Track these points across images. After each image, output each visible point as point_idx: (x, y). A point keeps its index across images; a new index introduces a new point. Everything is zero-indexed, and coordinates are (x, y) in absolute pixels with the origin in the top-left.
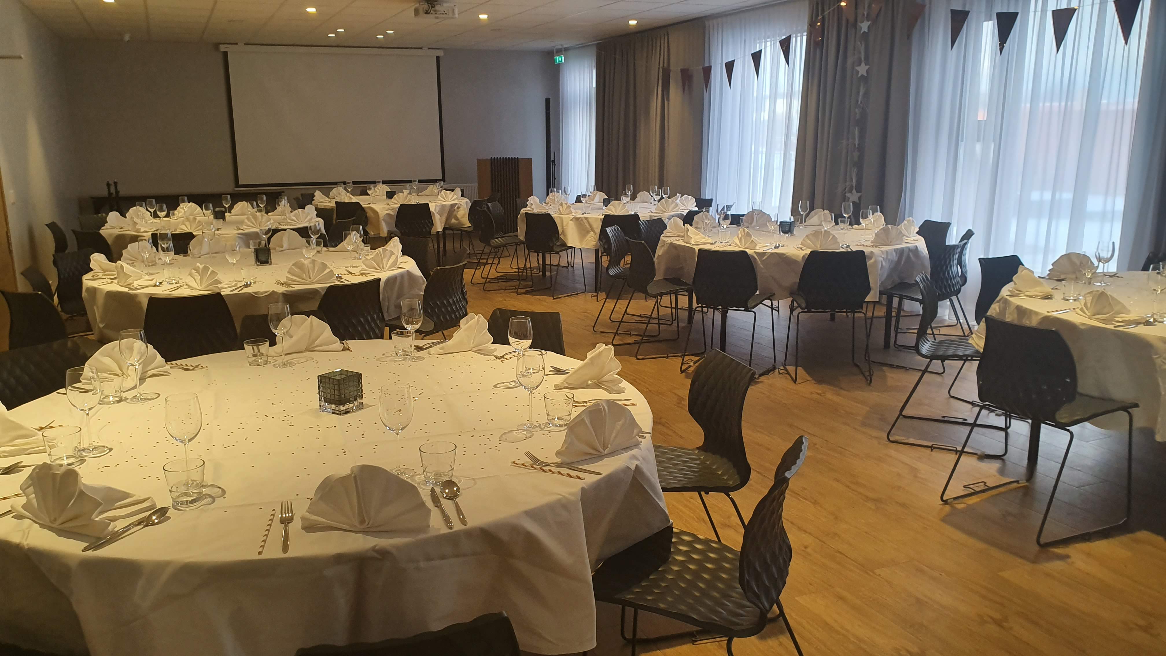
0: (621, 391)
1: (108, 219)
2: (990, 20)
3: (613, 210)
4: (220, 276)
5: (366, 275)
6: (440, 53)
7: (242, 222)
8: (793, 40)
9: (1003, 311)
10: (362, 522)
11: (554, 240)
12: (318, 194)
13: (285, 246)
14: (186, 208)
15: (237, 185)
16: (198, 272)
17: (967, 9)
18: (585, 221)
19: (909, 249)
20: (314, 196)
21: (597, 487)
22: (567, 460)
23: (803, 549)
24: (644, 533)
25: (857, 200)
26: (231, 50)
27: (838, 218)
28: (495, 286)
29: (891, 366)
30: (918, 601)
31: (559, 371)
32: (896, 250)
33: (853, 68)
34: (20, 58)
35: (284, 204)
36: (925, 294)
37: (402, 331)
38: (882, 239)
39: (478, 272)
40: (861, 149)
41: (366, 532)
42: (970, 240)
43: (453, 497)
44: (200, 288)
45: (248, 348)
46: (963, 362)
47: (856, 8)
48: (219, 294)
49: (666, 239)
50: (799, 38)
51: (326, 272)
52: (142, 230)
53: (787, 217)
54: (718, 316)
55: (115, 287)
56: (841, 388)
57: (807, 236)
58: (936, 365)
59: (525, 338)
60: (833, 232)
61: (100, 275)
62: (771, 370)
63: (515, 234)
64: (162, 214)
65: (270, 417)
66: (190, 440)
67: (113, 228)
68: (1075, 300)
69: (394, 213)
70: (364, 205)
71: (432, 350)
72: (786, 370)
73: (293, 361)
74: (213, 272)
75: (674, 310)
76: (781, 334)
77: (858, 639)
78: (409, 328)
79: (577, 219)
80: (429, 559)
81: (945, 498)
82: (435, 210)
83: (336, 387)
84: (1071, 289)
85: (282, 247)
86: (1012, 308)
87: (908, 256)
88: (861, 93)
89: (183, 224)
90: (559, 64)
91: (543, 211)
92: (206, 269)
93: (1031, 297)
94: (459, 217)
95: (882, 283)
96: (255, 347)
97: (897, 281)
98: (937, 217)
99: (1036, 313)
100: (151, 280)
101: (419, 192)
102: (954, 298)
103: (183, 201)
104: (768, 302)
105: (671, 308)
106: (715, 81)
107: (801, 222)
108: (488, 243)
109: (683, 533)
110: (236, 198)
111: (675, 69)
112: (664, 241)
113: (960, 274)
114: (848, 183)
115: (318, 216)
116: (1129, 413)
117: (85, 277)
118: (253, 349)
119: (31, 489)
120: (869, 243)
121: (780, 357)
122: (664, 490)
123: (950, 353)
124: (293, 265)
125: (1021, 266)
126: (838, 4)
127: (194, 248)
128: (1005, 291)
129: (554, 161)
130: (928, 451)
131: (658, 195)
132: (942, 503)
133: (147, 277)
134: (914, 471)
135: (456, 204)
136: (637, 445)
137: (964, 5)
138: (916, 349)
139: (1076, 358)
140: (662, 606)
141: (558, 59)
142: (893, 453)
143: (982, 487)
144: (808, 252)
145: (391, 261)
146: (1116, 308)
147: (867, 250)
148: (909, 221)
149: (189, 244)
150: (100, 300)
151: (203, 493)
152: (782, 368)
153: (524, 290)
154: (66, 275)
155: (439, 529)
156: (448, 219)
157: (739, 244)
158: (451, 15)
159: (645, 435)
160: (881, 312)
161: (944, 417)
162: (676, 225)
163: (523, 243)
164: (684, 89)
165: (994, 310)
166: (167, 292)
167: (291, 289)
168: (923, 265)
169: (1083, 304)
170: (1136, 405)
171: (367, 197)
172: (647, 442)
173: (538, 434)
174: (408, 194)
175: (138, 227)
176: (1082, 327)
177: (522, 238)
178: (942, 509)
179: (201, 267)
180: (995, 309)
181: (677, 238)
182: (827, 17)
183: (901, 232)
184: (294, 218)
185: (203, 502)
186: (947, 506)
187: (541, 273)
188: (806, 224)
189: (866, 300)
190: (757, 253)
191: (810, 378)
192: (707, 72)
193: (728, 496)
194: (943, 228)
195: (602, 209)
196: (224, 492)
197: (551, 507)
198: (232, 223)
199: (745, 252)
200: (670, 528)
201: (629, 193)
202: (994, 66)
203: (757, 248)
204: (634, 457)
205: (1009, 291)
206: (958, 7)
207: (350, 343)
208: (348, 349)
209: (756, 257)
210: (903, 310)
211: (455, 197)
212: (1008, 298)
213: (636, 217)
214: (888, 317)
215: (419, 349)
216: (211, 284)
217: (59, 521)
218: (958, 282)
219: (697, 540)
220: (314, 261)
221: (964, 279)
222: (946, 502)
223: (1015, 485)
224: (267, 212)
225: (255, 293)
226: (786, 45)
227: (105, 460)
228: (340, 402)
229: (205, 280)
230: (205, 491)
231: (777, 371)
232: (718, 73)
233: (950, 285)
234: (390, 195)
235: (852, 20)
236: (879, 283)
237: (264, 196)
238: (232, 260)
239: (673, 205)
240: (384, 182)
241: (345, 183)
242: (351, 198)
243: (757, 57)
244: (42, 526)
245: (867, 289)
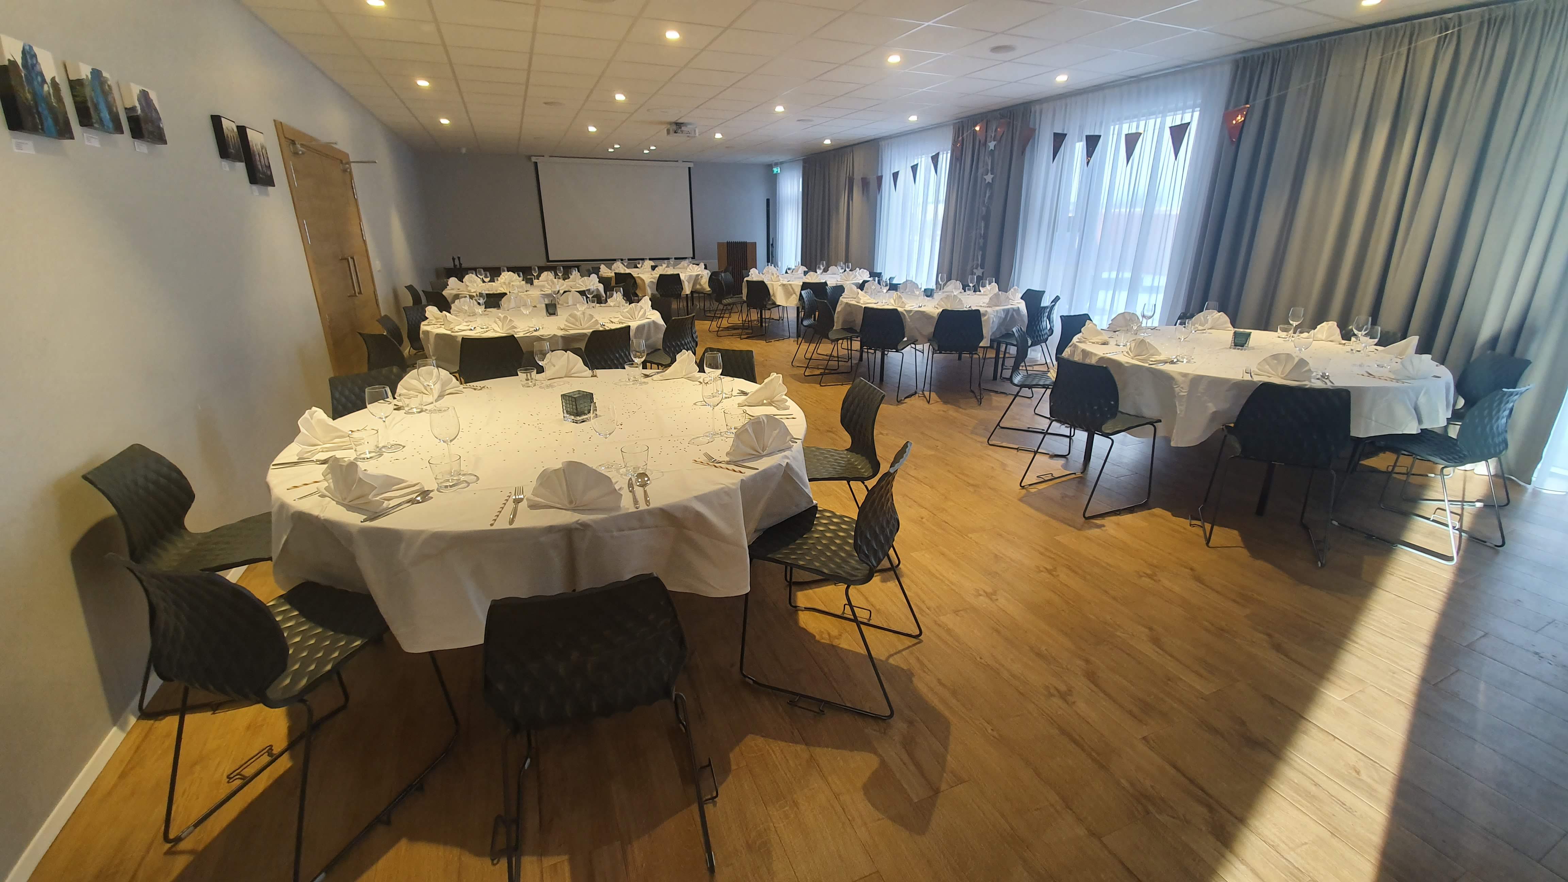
0: (787, 408)
1: (449, 283)
2: (1081, 141)
3: (810, 278)
4: (516, 323)
5: (622, 323)
6: (691, 165)
7: (544, 286)
8: (941, 156)
9: (1073, 353)
10: (571, 502)
11: (767, 299)
12: (603, 267)
13: (570, 303)
14: (506, 276)
15: (548, 261)
16: (500, 320)
17: (1065, 132)
18: (789, 287)
19: (1013, 310)
20: (600, 268)
21: (754, 478)
22: (735, 459)
23: (920, 519)
24: (795, 511)
25: (981, 275)
26: (539, 160)
27: (965, 287)
28: (726, 333)
29: (996, 392)
30: (996, 556)
31: (744, 393)
32: (1004, 310)
33: (982, 177)
34: (375, 162)
35: (575, 274)
36: (1020, 341)
37: (632, 363)
38: (994, 301)
39: (714, 323)
40: (985, 237)
41: (574, 510)
42: (1057, 303)
43: (644, 485)
44: (502, 332)
45: (522, 375)
46: (1045, 389)
47: (986, 132)
48: (513, 336)
49: (843, 300)
50: (945, 155)
51: (592, 321)
52: (472, 291)
53: (932, 285)
54: (879, 354)
55: (442, 331)
56: (960, 408)
57: (941, 299)
58: (1026, 391)
59: (717, 368)
60: (959, 296)
61: (434, 322)
62: (913, 395)
63: (741, 296)
64: (487, 280)
65: (527, 424)
66: (451, 441)
67: (452, 289)
68: (1124, 346)
69: (655, 281)
70: (635, 275)
71: (654, 377)
72: (923, 394)
73: (554, 384)
74: (510, 320)
75: (850, 351)
76: (921, 369)
77: (952, 583)
78: (637, 360)
79: (784, 285)
80: (621, 530)
81: (1022, 485)
82: (685, 278)
83: (574, 403)
84: (1122, 338)
85: (568, 303)
86: (1079, 351)
87: (1012, 314)
88: (987, 195)
89: (502, 287)
90: (776, 174)
91: (760, 279)
92: (505, 317)
93: (1094, 343)
94: (702, 283)
95: (993, 333)
96: (528, 374)
97: (1004, 332)
98: (1036, 287)
99: (1096, 355)
100: (468, 326)
101: (674, 266)
102: (1043, 345)
103: (504, 271)
104: (913, 346)
105: (848, 349)
106: (885, 186)
107: (940, 290)
108: (720, 303)
109: (825, 510)
110: (542, 269)
111: (857, 177)
112: (842, 301)
113: (1048, 328)
114: (975, 262)
115: (599, 282)
116: (1154, 426)
117: (423, 323)
118: (527, 375)
119: (330, 476)
120: (985, 305)
121: (920, 385)
122: (810, 480)
123: (1034, 383)
124: (569, 316)
125: (1088, 321)
126: (973, 129)
127: (504, 304)
128: (1075, 339)
129: (772, 245)
130: (1015, 451)
131: (842, 269)
132: (1020, 488)
133: (465, 324)
134: (1003, 466)
135: (700, 274)
136: (789, 448)
137: (1064, 130)
138: (1010, 379)
139: (1119, 387)
140: (801, 563)
141: (776, 170)
142: (990, 453)
143: (1050, 477)
144: (941, 310)
145: (641, 313)
146: (1151, 352)
147: (982, 310)
148: (1015, 289)
149: (501, 300)
150: (432, 339)
151: (462, 480)
152: (921, 393)
153: (746, 336)
154: (414, 323)
155: (628, 509)
156: (694, 285)
157: (893, 303)
158: (692, 135)
159: (796, 441)
160: (991, 354)
161: (1029, 428)
162: (851, 289)
163: (744, 302)
164: (863, 193)
165: (1066, 353)
166: (478, 334)
167: (567, 333)
168: (1023, 321)
169: (1128, 348)
170: (1160, 421)
171: (637, 269)
172: (798, 447)
173: (718, 439)
174: (666, 267)
175: (469, 288)
176: (1126, 365)
177: (745, 299)
178: (1020, 492)
179: (502, 316)
180: (1068, 352)
181: (852, 299)
182: (965, 138)
183: (1008, 297)
184: (582, 284)
185: (460, 486)
186: (1024, 490)
187: (759, 324)
188: (944, 290)
189: (981, 345)
190: (907, 311)
191: (939, 400)
192: (880, 179)
193: (864, 483)
194: (1040, 294)
195: (802, 278)
196: (478, 478)
197: (717, 494)
198: (538, 286)
199: (896, 310)
200: (816, 507)
201: (822, 268)
202: (1082, 175)
203: (906, 307)
204: (787, 457)
205: (1078, 338)
206: (1059, 131)
207: (599, 372)
208: (596, 376)
209: (905, 313)
210: (1009, 353)
211: (699, 269)
212: (1077, 343)
213: (825, 284)
214: (997, 358)
215: (647, 376)
216: (510, 329)
217: (348, 500)
218: (1046, 333)
219: (834, 515)
220: (584, 313)
221: (1051, 331)
222: (1023, 487)
223: (1073, 476)
224: (564, 279)
225: (542, 336)
226: (935, 159)
227: (399, 454)
228: (578, 414)
229: (505, 325)
230: (463, 478)
231: (917, 395)
232: (887, 180)
233: (1040, 335)
234: (653, 268)
235: (983, 141)
236: (990, 334)
237: (562, 268)
238: (525, 312)
239: (853, 276)
240: (650, 259)
241: (622, 260)
242: (625, 270)
243: (914, 168)
244: (338, 503)
245: (981, 337)
